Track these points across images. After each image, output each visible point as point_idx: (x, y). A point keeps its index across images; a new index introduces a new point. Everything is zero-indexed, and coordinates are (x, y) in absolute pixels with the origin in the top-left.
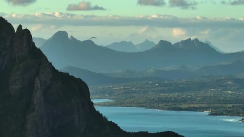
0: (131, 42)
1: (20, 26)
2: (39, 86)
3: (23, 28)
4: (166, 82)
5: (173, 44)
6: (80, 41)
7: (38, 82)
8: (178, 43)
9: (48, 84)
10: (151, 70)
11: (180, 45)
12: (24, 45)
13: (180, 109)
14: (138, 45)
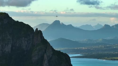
0: (90, 25)
1: (37, 29)
2: (46, 58)
3: (38, 30)
4: (108, 45)
5: (111, 26)
6: (66, 25)
7: (46, 56)
8: (114, 26)
9: (50, 57)
10: (100, 39)
11: (114, 27)
12: (39, 38)
13: (115, 60)
14: (94, 26)
